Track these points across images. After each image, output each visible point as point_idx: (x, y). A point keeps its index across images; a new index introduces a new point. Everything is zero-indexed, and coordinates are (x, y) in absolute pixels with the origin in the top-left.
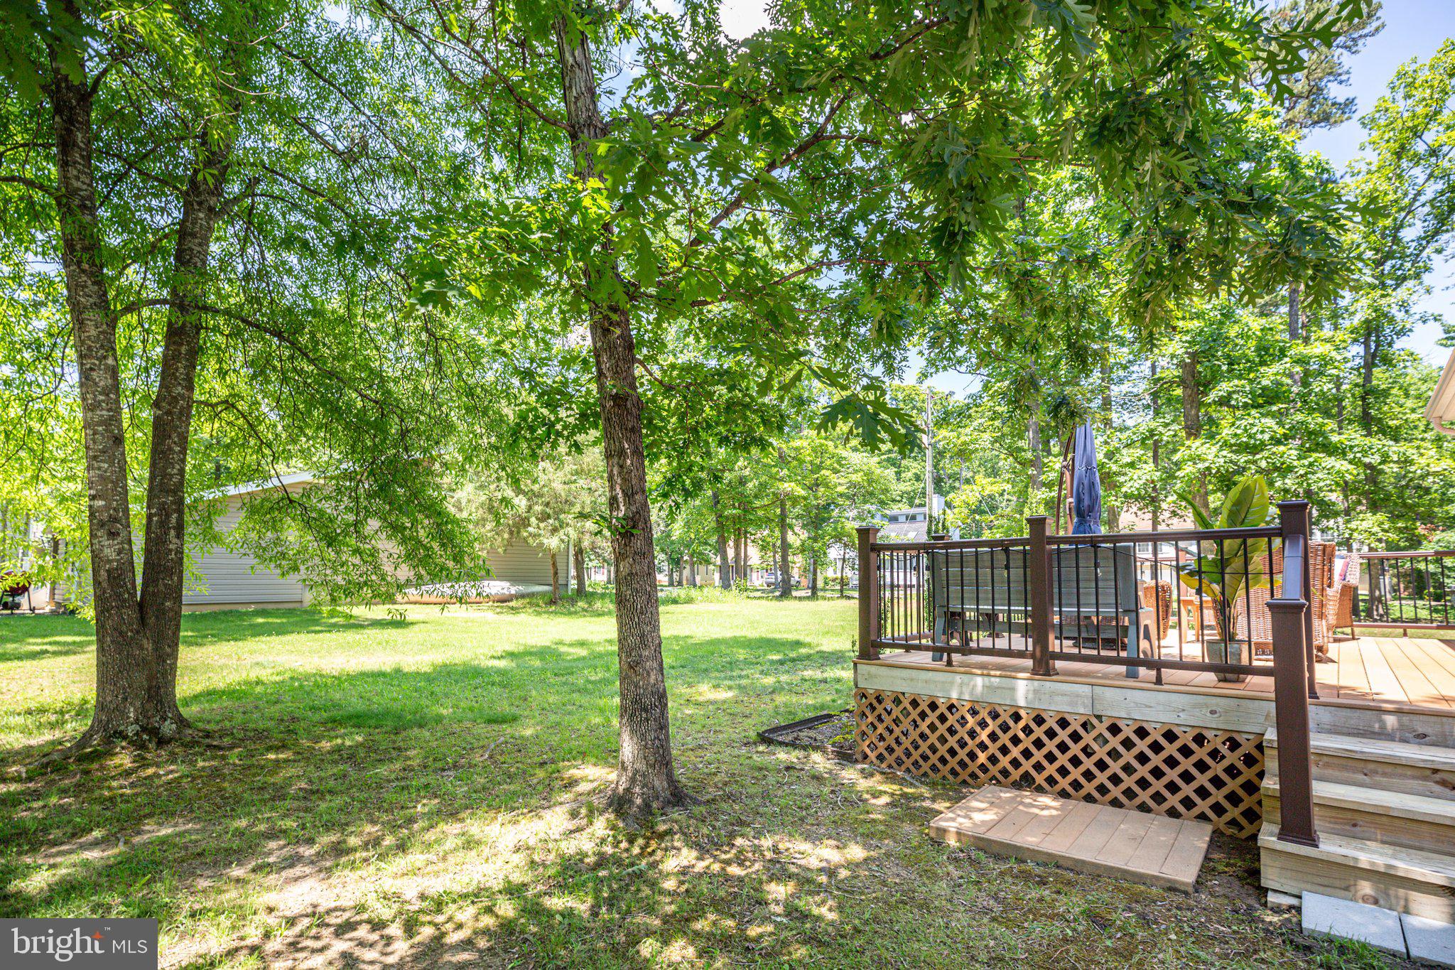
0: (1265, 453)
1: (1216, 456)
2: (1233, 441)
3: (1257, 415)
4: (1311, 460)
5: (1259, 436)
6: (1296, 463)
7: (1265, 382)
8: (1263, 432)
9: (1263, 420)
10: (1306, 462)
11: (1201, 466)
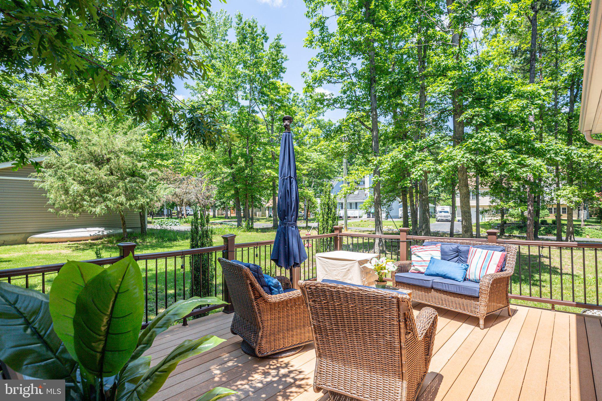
0: (491, 155)
1: (463, 157)
2: (473, 147)
3: (488, 130)
4: (520, 159)
5: (488, 144)
6: (510, 162)
7: (497, 109)
8: (490, 141)
9: (491, 134)
10: (516, 161)
11: (452, 163)
